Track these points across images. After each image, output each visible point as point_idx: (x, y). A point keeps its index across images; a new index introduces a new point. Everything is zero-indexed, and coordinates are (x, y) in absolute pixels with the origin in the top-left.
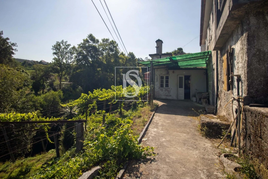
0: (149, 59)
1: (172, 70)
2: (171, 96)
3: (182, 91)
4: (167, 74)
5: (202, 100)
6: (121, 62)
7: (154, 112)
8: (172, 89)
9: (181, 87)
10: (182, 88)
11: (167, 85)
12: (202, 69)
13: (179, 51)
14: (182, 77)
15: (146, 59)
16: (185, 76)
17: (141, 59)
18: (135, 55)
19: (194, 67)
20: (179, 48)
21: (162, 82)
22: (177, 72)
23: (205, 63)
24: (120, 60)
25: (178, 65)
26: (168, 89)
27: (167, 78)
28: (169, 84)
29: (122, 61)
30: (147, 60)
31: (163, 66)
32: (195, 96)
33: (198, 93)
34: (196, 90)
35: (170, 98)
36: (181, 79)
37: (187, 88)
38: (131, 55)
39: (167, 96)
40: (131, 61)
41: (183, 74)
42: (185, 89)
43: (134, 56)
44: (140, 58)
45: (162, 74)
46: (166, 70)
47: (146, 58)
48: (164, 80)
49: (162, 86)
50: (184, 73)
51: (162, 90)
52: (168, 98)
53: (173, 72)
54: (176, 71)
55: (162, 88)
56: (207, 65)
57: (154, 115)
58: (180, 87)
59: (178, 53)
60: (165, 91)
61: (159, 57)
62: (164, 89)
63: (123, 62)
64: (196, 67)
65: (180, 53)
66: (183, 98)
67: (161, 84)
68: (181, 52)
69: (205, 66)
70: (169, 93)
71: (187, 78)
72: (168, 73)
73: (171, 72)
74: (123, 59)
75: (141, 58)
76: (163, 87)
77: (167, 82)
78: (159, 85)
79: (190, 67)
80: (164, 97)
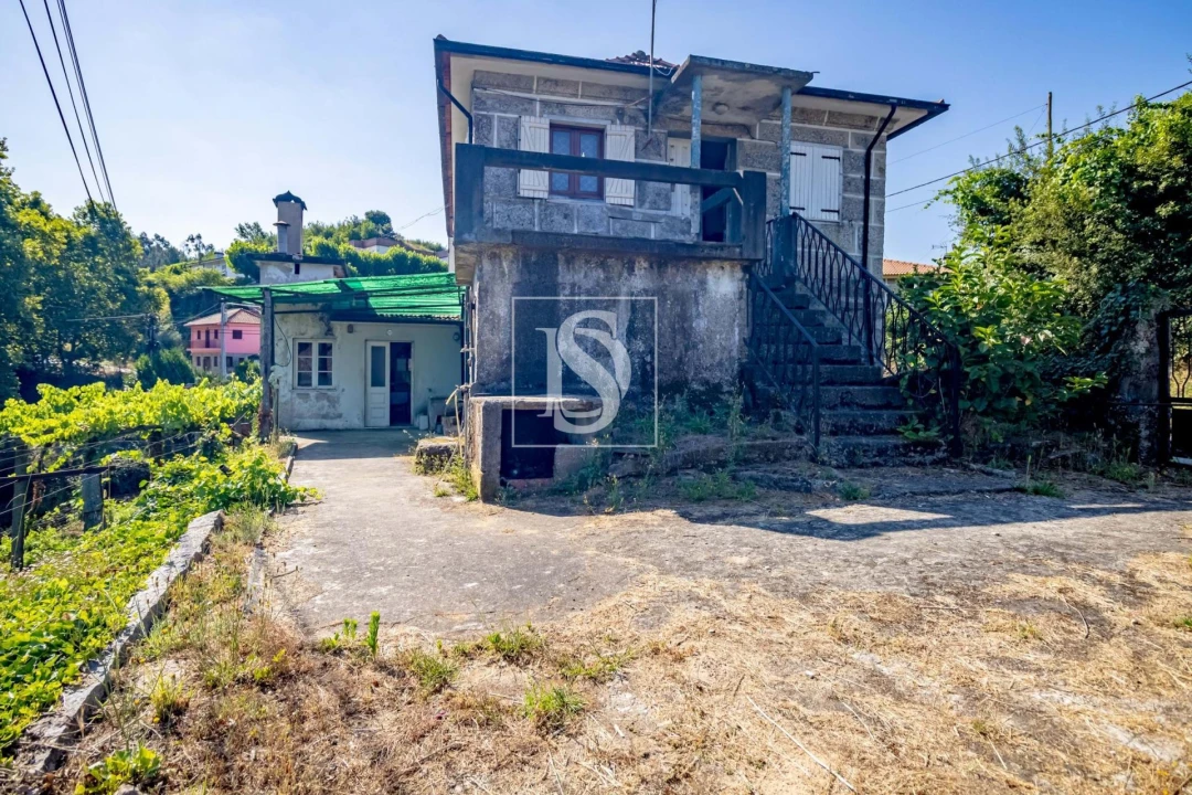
0: (211, 247)
1: (346, 324)
2: (340, 416)
3: (382, 396)
4: (326, 334)
5: (443, 419)
6: (34, 253)
7: (290, 458)
8: (343, 390)
9: (377, 382)
10: (383, 385)
11: (325, 379)
12: (448, 322)
13: (372, 225)
14: (383, 348)
15: (191, 246)
16: (393, 345)
17: (162, 240)
18: (124, 219)
19: (423, 314)
20: (375, 210)
21: (305, 365)
22: (364, 328)
23: (457, 302)
24: (29, 246)
25: (367, 303)
26: (330, 393)
27: (325, 349)
28: (336, 372)
29: (43, 249)
30: (197, 249)
31: (310, 304)
32: (424, 411)
33: (432, 399)
34: (430, 390)
35: (338, 424)
36: (377, 351)
37: (400, 385)
38: (103, 222)
39: (325, 417)
40: (97, 252)
41: (387, 336)
42: (392, 389)
43: (121, 226)
44: (150, 237)
45: (303, 334)
46: (321, 319)
47: (192, 240)
48: (315, 357)
49: (304, 380)
50: (390, 333)
51: (305, 397)
52: (329, 424)
53: (351, 330)
54: (358, 326)
55: (303, 390)
56: (463, 309)
57: (292, 464)
58: (374, 384)
59: (371, 235)
60: (317, 398)
61: (292, 266)
62: (313, 394)
63: (49, 254)
64: (429, 316)
65: (378, 236)
66: (386, 422)
67: (300, 374)
68: (381, 232)
69: (456, 313)
70: (334, 407)
71: (402, 350)
72: (329, 332)
73: (339, 327)
74: (46, 238)
75: (157, 237)
76: (310, 385)
77: (324, 364)
78: (290, 377)
79: (409, 314)
80: (313, 423)
